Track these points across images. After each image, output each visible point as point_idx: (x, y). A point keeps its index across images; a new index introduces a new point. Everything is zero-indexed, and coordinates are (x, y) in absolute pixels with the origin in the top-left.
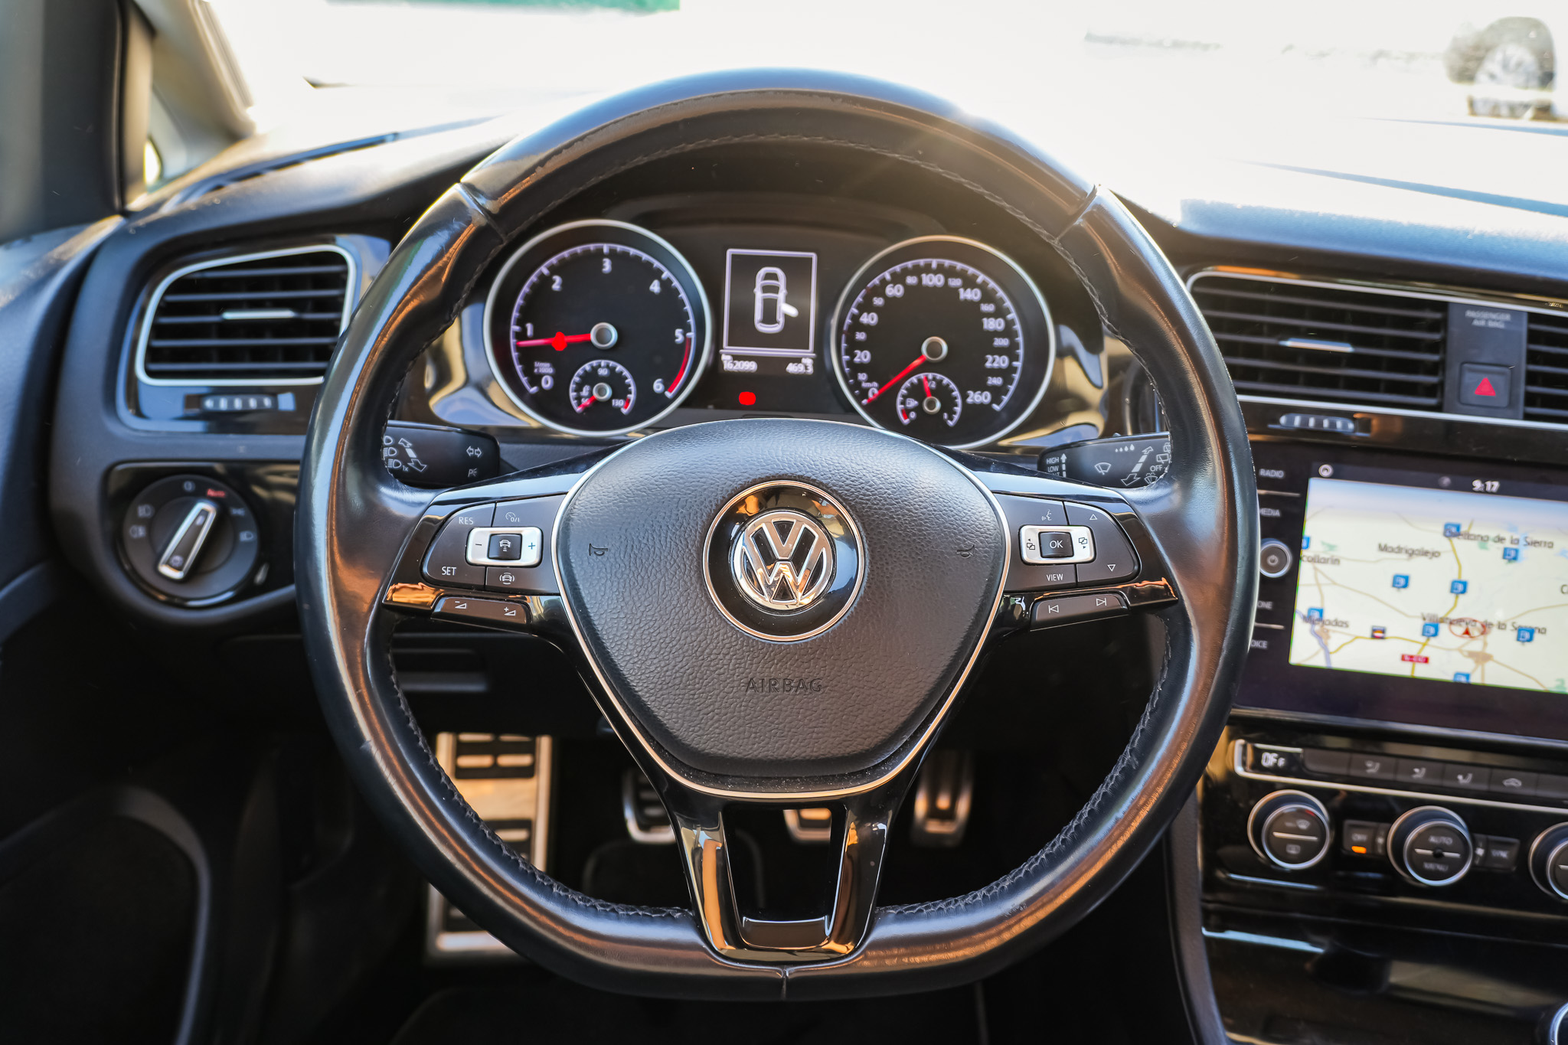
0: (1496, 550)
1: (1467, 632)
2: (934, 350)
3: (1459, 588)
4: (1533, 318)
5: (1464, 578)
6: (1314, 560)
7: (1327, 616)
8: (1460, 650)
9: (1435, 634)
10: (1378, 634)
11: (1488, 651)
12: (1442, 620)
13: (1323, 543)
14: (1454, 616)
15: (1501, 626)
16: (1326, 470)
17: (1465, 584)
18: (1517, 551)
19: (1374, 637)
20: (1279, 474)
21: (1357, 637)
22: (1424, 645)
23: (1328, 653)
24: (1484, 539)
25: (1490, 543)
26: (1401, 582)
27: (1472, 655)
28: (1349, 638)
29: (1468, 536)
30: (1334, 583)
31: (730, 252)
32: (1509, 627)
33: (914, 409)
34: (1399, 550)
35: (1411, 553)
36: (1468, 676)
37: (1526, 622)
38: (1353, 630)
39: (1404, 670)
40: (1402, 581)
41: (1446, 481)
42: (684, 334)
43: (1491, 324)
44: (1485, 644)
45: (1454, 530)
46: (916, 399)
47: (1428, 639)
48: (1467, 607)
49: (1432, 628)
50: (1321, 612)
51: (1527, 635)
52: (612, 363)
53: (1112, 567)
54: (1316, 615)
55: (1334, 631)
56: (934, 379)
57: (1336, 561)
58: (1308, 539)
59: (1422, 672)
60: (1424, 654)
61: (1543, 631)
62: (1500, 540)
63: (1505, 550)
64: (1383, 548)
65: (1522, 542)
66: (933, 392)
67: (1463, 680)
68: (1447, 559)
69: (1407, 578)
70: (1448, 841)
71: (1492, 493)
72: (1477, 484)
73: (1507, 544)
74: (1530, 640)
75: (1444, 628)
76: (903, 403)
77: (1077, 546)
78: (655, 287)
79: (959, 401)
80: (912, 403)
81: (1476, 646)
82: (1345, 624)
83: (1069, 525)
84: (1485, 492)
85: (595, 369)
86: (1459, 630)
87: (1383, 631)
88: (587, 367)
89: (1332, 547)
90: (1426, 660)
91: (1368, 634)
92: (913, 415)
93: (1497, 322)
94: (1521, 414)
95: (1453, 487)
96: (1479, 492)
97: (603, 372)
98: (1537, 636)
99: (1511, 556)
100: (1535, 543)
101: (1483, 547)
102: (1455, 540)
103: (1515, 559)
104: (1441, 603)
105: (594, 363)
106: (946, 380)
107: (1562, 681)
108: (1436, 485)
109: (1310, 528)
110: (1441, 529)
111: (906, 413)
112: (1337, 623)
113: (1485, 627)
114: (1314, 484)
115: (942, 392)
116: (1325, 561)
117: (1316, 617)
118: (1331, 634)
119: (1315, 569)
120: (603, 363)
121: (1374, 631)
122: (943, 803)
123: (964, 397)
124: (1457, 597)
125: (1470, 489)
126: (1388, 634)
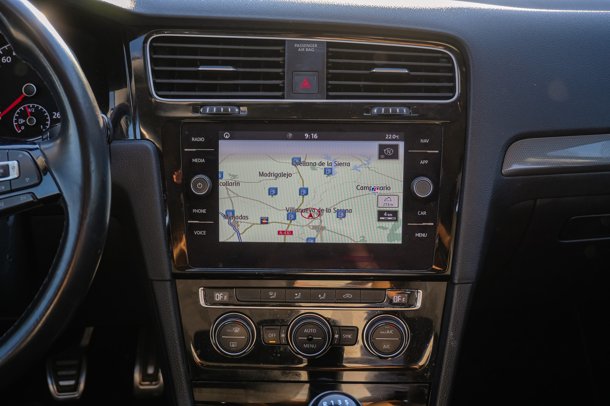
0: (320, 170)
1: (311, 216)
2: (28, 90)
3: (304, 192)
4: (329, 45)
5: (305, 187)
6: (226, 184)
7: (236, 214)
8: (308, 225)
9: (295, 218)
10: (264, 221)
11: (323, 225)
12: (298, 210)
13: (230, 175)
14: (302, 207)
15: (328, 211)
16: (227, 135)
17: (307, 189)
18: (331, 169)
19: (262, 223)
20: (201, 139)
21: (254, 224)
22: (289, 225)
23: (239, 235)
24: (314, 164)
25: (317, 166)
26: (273, 192)
27: (314, 227)
28: (249, 225)
29: (305, 164)
30: (238, 196)
32: (332, 210)
33: (23, 124)
34: (270, 174)
35: (277, 176)
36: (314, 239)
37: (339, 207)
38: (251, 220)
39: (280, 239)
40: (274, 191)
41: (290, 135)
43: (307, 50)
44: (321, 221)
45: (297, 161)
46: (24, 120)
47: (291, 222)
48: (309, 202)
49: (292, 215)
50: (233, 212)
51: (342, 214)
53: (27, 180)
54: (231, 214)
55: (241, 222)
56: (33, 107)
57: (238, 184)
58: (222, 173)
59: (289, 239)
60: (290, 229)
61: (350, 211)
62: (322, 164)
63: (325, 169)
64: (262, 174)
65: (333, 164)
66: (32, 114)
67: (312, 241)
68: (295, 176)
69: (276, 189)
70: (314, 331)
71: (314, 139)
72: (307, 135)
73: (326, 166)
74: (344, 217)
75: (298, 214)
76: (16, 121)
77: (11, 170)
79: (49, 118)
80: (22, 121)
81: (316, 222)
82: (246, 218)
83: (8, 160)
84: (311, 139)
86: (306, 215)
87: (267, 220)
89: (235, 176)
90: (291, 233)
91: (259, 222)
92: (23, 128)
93: (310, 48)
94: (325, 96)
95: (294, 139)
96: (308, 139)
98: (348, 214)
99: (328, 172)
100: (340, 164)
101: (314, 169)
102: (299, 167)
103: (331, 173)
104: (295, 202)
106: (40, 107)
108: (286, 139)
109: (222, 167)
110: (291, 161)
111: (19, 126)
112: (242, 217)
113: (320, 212)
114: (222, 143)
115: (38, 114)
116: (232, 184)
117: (230, 215)
118: (239, 223)
119: (227, 189)
121: (262, 220)
122: (151, 371)
123: (51, 115)
124: (303, 197)
125: (303, 139)
126: (270, 221)
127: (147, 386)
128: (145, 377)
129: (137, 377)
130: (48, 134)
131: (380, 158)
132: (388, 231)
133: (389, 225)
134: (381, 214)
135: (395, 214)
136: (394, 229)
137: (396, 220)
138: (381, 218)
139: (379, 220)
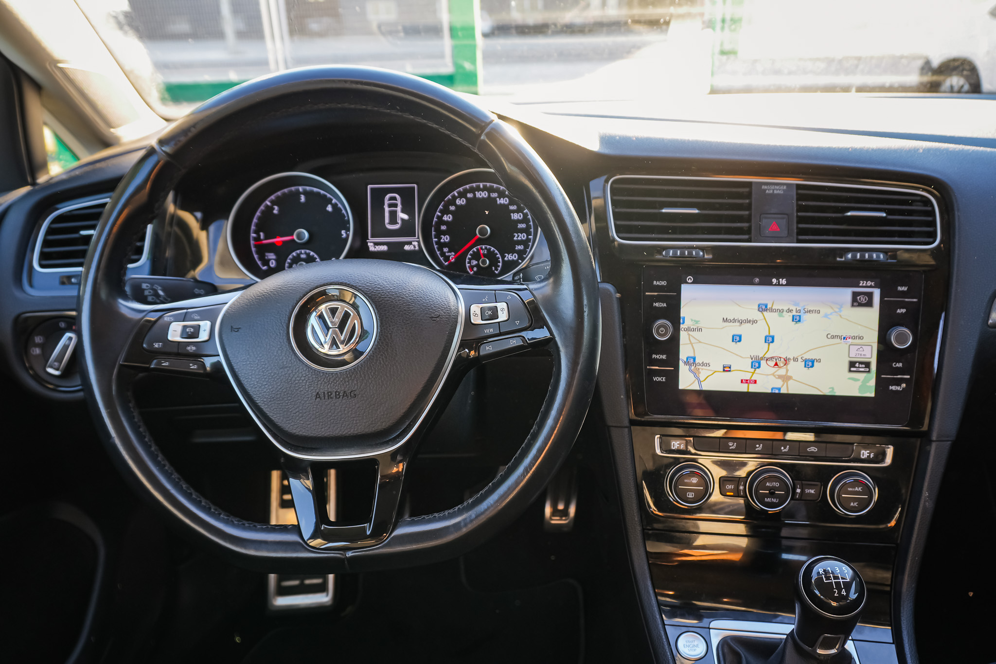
0: (788, 317)
1: (776, 364)
2: (483, 231)
3: (770, 339)
4: (799, 187)
5: (771, 334)
6: (688, 329)
7: (697, 361)
8: (773, 374)
9: (759, 367)
10: (727, 369)
11: (789, 374)
12: (762, 358)
13: (692, 320)
14: (768, 356)
15: (795, 360)
16: (690, 279)
17: (773, 337)
18: (800, 316)
19: (724, 370)
20: (664, 283)
21: (715, 372)
22: (753, 373)
23: (700, 382)
24: (781, 311)
25: (785, 313)
26: (736, 339)
27: (780, 377)
28: (712, 372)
29: (772, 310)
30: (700, 342)
31: (369, 187)
32: (800, 360)
33: (476, 266)
34: (734, 321)
35: (741, 322)
36: (779, 389)
37: (808, 356)
38: (713, 367)
39: (743, 388)
40: (738, 338)
41: (757, 280)
42: (346, 233)
43: (775, 192)
44: (787, 371)
45: (764, 307)
46: (476, 261)
47: (755, 370)
48: (775, 350)
49: (756, 363)
50: (694, 359)
51: (810, 364)
52: (308, 251)
53: (517, 323)
54: (692, 361)
55: (702, 369)
56: (486, 248)
57: (700, 330)
58: (684, 318)
59: (753, 388)
60: (753, 378)
61: (819, 361)
62: (790, 311)
63: (793, 316)
64: (725, 320)
65: (802, 311)
66: (485, 256)
67: (777, 391)
68: (761, 323)
69: (740, 337)
70: (777, 484)
71: (782, 285)
72: (774, 281)
73: (794, 313)
74: (812, 366)
75: (763, 363)
76: (469, 263)
77: (500, 313)
78: (329, 208)
79: (500, 260)
80: (474, 262)
81: (782, 372)
82: (708, 365)
83: (496, 302)
84: (779, 284)
85: (299, 255)
86: (772, 363)
87: (730, 368)
88: (294, 254)
89: (697, 322)
90: (755, 382)
91: (722, 370)
92: (475, 269)
93: (779, 191)
94: (795, 240)
95: (760, 284)
96: (775, 285)
97: (303, 256)
98: (815, 363)
99: (797, 319)
100: (809, 311)
101: (781, 316)
102: (765, 313)
103: (799, 321)
104: (760, 350)
105: (298, 251)
106: (492, 249)
107: (833, 388)
108: (752, 283)
109: (683, 313)
110: (757, 308)
111: (471, 268)
112: (703, 364)
113: (786, 361)
114: (684, 287)
115: (491, 255)
116: (694, 330)
117: (691, 361)
118: (700, 370)
119: (689, 334)
120: (303, 251)
121: (724, 367)
122: (561, 507)
123: (503, 257)
124: (769, 345)
125: (771, 284)
126: (732, 369)
127: (556, 521)
128: (555, 512)
129: (548, 510)
130: (521, 275)
131: (853, 306)
132: (859, 383)
133: (861, 376)
134: (852, 364)
135: (867, 365)
136: (866, 381)
137: (869, 372)
138: (852, 369)
139: (850, 371)
